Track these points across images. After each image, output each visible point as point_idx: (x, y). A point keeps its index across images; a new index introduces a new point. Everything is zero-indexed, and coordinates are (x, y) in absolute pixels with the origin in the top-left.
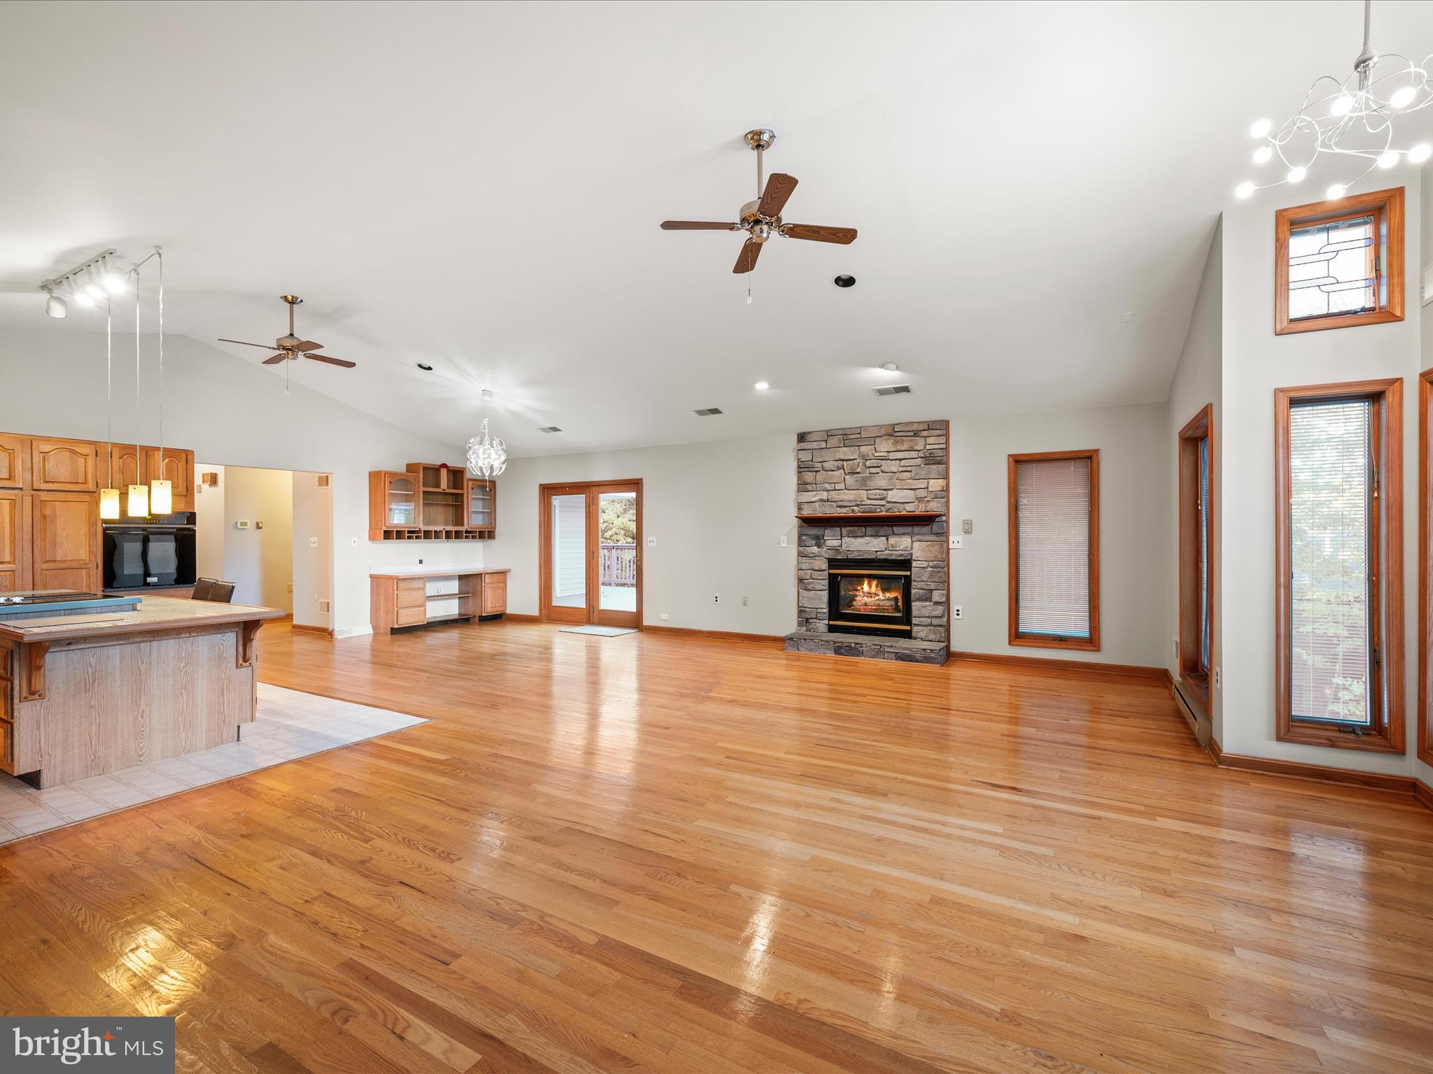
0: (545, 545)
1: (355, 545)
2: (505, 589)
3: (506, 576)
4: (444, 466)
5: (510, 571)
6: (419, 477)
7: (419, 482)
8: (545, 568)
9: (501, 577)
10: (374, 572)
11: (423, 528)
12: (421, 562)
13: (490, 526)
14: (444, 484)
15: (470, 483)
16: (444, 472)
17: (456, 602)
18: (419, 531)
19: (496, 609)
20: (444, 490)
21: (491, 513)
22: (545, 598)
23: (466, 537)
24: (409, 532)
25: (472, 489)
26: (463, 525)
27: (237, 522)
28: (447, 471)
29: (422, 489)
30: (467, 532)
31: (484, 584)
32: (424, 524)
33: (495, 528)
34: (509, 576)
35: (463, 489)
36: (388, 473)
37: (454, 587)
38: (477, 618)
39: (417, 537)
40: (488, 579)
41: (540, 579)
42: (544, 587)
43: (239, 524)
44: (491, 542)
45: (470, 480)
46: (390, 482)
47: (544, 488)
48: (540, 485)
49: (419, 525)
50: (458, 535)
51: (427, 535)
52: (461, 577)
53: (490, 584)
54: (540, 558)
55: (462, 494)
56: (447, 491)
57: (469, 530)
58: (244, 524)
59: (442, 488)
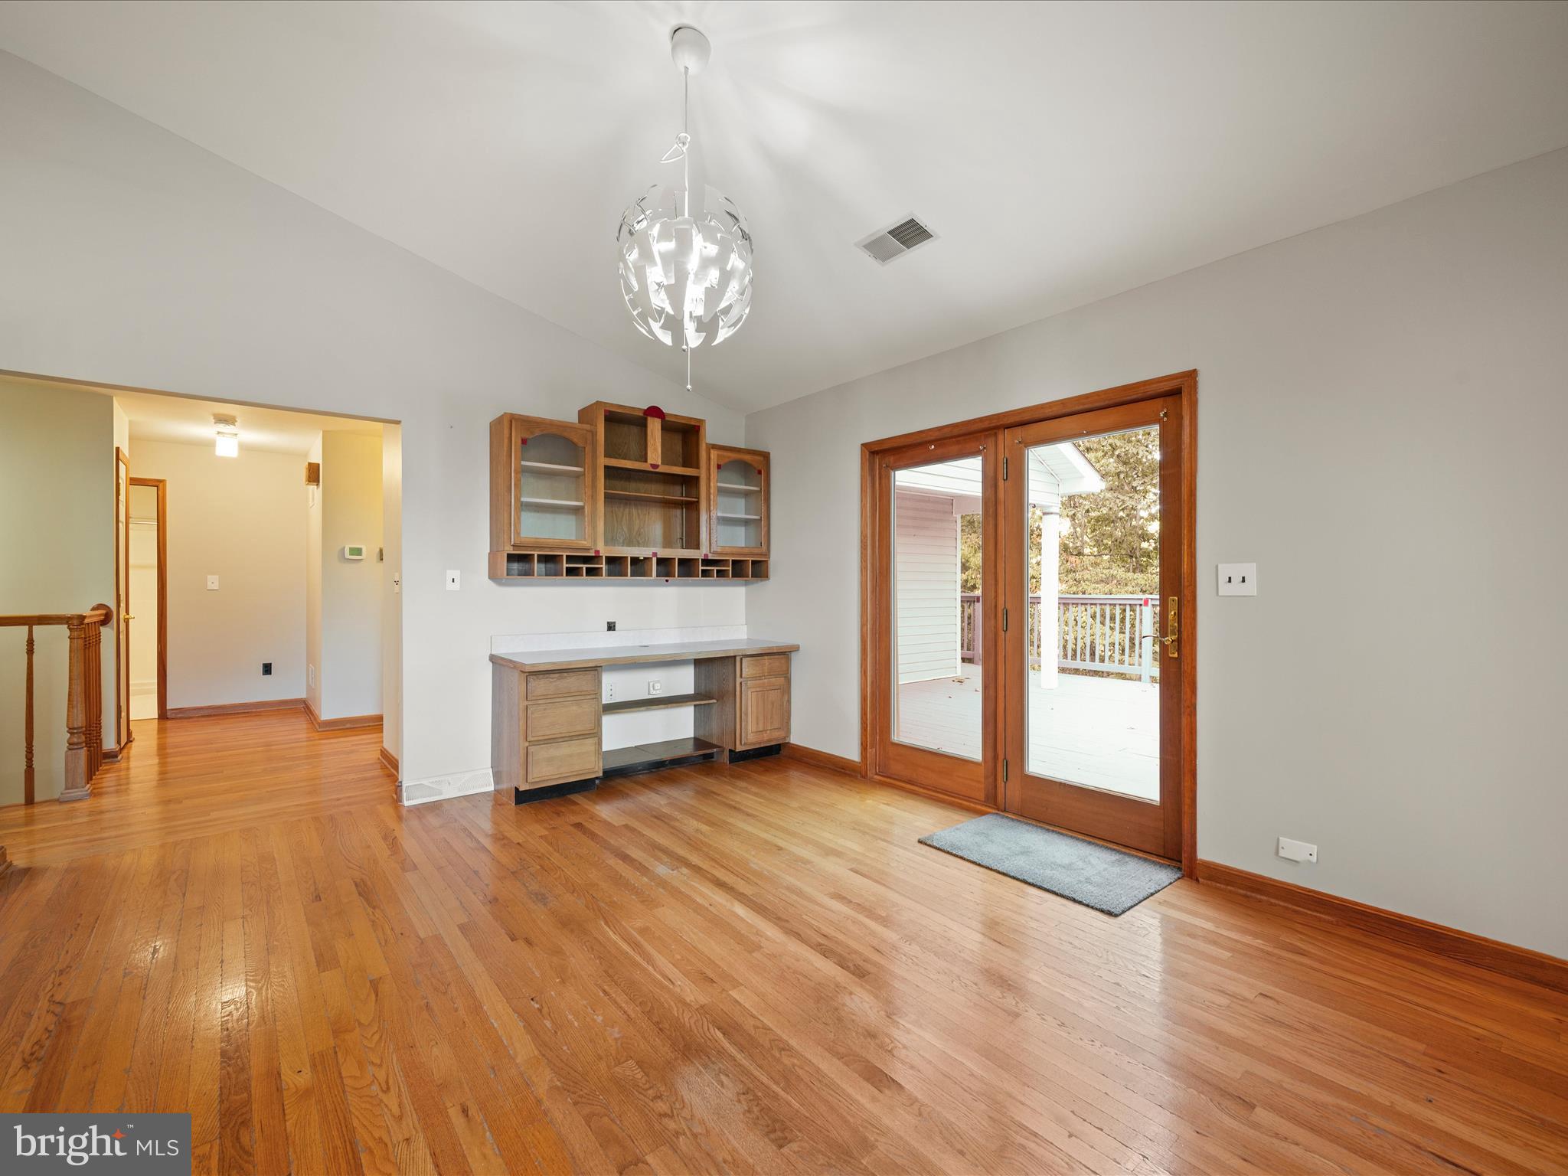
0: (874, 591)
1: (456, 586)
2: (786, 689)
3: (788, 661)
4: (655, 411)
5: (796, 648)
6: (594, 434)
7: (594, 443)
8: (874, 648)
9: (776, 663)
10: (501, 651)
11: (605, 551)
12: (611, 627)
13: (756, 551)
14: (655, 454)
15: (714, 454)
16: (654, 426)
17: (687, 713)
18: (595, 558)
19: (766, 736)
20: (655, 466)
21: (761, 524)
22: (874, 719)
23: (705, 574)
24: (570, 559)
25: (719, 467)
26: (698, 547)
27: (344, 548)
28: (663, 429)
29: (603, 461)
30: (707, 562)
31: (738, 680)
32: (610, 540)
33: (768, 554)
34: (797, 665)
35: (698, 467)
36: (516, 420)
37: (684, 681)
38: (727, 753)
39: (592, 572)
40: (747, 669)
41: (864, 672)
42: (873, 694)
43: (347, 551)
44: (760, 587)
45: (715, 447)
46: (524, 441)
47: (873, 453)
48: (863, 445)
49: (595, 542)
50: (687, 568)
51: (616, 565)
52: (698, 663)
53: (754, 678)
54: (863, 625)
55: (697, 479)
56: (663, 469)
57: (710, 557)
58: (359, 551)
59: (650, 461)
